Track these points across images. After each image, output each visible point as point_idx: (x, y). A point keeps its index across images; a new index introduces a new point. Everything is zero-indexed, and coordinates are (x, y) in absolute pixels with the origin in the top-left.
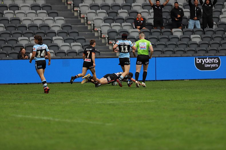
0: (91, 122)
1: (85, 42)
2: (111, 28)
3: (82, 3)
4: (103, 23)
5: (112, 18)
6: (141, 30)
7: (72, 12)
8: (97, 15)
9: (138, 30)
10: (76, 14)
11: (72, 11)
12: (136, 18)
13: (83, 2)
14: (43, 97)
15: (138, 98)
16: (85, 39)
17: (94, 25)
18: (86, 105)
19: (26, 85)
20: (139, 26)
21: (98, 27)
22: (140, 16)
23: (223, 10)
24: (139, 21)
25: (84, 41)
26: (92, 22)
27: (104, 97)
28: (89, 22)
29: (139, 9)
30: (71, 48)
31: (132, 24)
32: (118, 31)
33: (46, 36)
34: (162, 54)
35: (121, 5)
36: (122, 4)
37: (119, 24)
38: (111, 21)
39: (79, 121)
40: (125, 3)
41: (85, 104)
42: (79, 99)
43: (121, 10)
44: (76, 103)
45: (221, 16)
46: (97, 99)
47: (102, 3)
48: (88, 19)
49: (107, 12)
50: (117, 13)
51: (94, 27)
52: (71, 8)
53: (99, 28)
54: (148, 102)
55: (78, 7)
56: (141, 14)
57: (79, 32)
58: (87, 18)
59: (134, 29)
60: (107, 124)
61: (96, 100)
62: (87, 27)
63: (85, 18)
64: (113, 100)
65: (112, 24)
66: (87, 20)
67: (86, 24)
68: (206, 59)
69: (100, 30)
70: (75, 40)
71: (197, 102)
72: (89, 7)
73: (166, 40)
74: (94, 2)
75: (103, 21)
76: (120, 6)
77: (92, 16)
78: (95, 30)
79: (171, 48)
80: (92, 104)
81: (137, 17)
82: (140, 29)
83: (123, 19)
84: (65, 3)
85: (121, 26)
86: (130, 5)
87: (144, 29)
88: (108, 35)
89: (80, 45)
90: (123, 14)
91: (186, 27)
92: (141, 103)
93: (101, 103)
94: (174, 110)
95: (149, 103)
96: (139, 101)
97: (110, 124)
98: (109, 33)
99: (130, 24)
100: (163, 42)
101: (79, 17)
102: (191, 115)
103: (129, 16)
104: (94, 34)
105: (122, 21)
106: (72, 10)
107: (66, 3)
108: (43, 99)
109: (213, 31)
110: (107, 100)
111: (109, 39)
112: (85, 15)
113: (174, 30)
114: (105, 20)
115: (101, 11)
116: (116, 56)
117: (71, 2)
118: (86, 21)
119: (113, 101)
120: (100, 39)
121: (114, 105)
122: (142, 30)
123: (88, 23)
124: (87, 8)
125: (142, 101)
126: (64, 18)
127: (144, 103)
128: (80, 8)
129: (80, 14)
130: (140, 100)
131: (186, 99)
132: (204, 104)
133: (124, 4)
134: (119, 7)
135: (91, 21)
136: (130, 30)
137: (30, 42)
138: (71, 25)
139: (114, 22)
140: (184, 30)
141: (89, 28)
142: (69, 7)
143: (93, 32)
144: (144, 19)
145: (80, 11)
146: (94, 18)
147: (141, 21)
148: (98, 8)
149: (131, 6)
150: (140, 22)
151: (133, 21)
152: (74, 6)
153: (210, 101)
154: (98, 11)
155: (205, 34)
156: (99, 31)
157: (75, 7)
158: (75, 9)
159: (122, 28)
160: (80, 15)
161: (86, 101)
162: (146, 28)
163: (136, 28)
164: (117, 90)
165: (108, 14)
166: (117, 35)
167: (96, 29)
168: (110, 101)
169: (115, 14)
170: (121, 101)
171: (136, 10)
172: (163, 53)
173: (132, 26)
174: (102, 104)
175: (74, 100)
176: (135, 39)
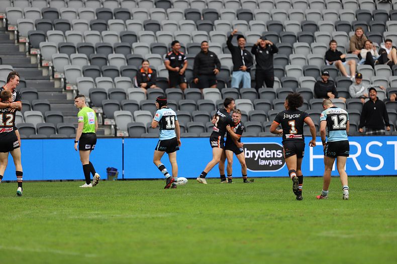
0: (60, 252)
1: (50, 110)
2: (96, 86)
3: (45, 41)
4: (81, 76)
5: (98, 68)
6: (148, 89)
7: (27, 57)
8: (71, 62)
9: (144, 90)
10: (33, 60)
11: (26, 55)
12: (140, 68)
13: (47, 40)
15: (142, 210)
16: (49, 105)
17: (65, 79)
18: (50, 222)
20: (144, 82)
21: (72, 84)
22: (148, 66)
23: (291, 57)
24: (144, 75)
25: (47, 107)
26: (62, 74)
27: (83, 207)
28: (57, 75)
29: (145, 54)
30: (23, 121)
31: (132, 80)
32: (107, 92)
35: (113, 46)
36: (115, 44)
37: (110, 79)
38: (96, 73)
39: (38, 250)
40: (120, 42)
41: (48, 219)
42: (38, 211)
43: (114, 55)
44: (33, 218)
45: (287, 67)
47: (80, 42)
48: (55, 70)
49: (88, 57)
50: (106, 60)
51: (65, 83)
52: (25, 49)
53: (74, 86)
54: (160, 216)
55: (38, 47)
56: (148, 62)
57: (39, 93)
58: (53, 67)
59: (136, 87)
60: (87, 255)
61: (69, 212)
62: (53, 84)
63: (50, 68)
64: (99, 212)
65: (98, 79)
66: (53, 71)
67: (51, 78)
68: (262, 151)
69: (76, 89)
70: (31, 107)
71: (245, 217)
72: (57, 48)
73: (192, 108)
74: (65, 40)
75: (82, 73)
76: (111, 47)
77: (61, 64)
78: (67, 89)
79: (201, 122)
80: (62, 220)
81: (142, 67)
82: (146, 88)
83: (117, 70)
84: (14, 40)
85: (113, 82)
86: (129, 45)
87: (153, 88)
88: (90, 98)
89: (41, 115)
90: (117, 61)
91: (226, 86)
92: (148, 218)
93: (76, 217)
94: (206, 231)
95: (162, 218)
96: (143, 216)
97: (94, 255)
98: (92, 94)
99: (129, 79)
100: (187, 110)
101: (39, 66)
102: (234, 240)
103: (128, 64)
104: (65, 97)
105: (115, 73)
106: (27, 53)
107: (16, 41)
109: (274, 93)
110: (87, 213)
111: (92, 105)
112: (50, 62)
113: (205, 90)
114: (85, 72)
115: (77, 55)
116: (104, 134)
117: (25, 40)
118: (51, 73)
119: (98, 214)
121: (99, 221)
122: (149, 91)
123: (55, 77)
124: (53, 50)
125: (148, 215)
126: (13, 67)
127: (153, 218)
128: (40, 50)
129: (41, 60)
130: (145, 213)
131: (225, 211)
132: (257, 220)
133: (118, 43)
134: (109, 50)
135: (60, 72)
136: (129, 89)
138: (24, 80)
139: (101, 75)
140: (223, 91)
141: (57, 85)
142: (21, 49)
143: (63, 93)
144: (154, 70)
145: (41, 56)
146: (66, 67)
147: (149, 74)
148: (72, 49)
149: (130, 48)
150: (147, 75)
151: (134, 73)
152: (31, 46)
153: (267, 215)
154: (73, 56)
155: (259, 98)
156: (74, 91)
158: (33, 51)
159: (115, 86)
160: (41, 63)
161: (51, 214)
162: (157, 87)
163: (140, 86)
164: (106, 196)
165: (90, 60)
166: (107, 98)
167: (69, 87)
168: (92, 215)
169: (102, 61)
170: (112, 215)
171: (140, 55)
172: (186, 131)
173: (132, 82)
174: (78, 219)
175: (29, 212)
176: (137, 105)
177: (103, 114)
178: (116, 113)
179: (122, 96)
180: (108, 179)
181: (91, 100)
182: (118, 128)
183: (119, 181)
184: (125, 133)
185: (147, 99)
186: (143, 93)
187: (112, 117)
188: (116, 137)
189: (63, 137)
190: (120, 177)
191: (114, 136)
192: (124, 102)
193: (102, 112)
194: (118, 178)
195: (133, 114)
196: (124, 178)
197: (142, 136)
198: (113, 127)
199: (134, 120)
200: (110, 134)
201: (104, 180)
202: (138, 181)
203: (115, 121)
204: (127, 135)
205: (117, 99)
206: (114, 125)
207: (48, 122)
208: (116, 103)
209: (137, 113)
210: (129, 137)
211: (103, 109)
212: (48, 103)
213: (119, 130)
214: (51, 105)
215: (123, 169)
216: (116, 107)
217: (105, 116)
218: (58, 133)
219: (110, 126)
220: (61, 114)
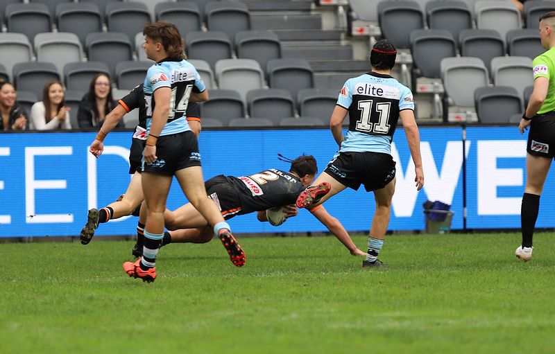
1: (279, 56)
6: (527, 3)
9: (516, 5)
14: (91, 299)
15: (512, 309)
19: (20, 244)
25: (272, 50)
27: (363, 300)
30: (214, 83)
32: (423, 9)
33: (108, 30)
41: (277, 330)
42: (251, 311)
46: (333, 310)
57: (252, 14)
64: (404, 314)
70: (232, 50)
88: (380, 25)
92: (528, 329)
93: (347, 326)
96: (516, 322)
98: (385, 14)
104: (317, 23)
108: (90, 307)
110: (375, 315)
119: (401, 319)
120: (343, 43)
125: (529, 321)
127: (541, 328)
130: (521, 316)
137: (36, 56)
143: (313, 13)
156: (341, 9)
161: (283, 318)
164: (421, 272)
168: (389, 319)
170: (437, 320)
174: (353, 330)
175: (229, 313)
176: (500, 42)
177: (413, 66)
178: (446, 64)
179: (459, 20)
180: (427, 230)
181: (382, 31)
182: (450, 100)
183: (454, 236)
184: (469, 113)
185: (525, 27)
186: (515, 12)
187: (436, 74)
188: (446, 123)
189: (312, 124)
190: (457, 224)
191: (441, 120)
192: (465, 36)
193: (409, 60)
194: (453, 227)
195: (488, 66)
196: (468, 226)
197: (511, 121)
198: (437, 98)
199: (493, 81)
200: (432, 117)
201: (417, 232)
202: (503, 235)
203: (443, 82)
204: (475, 119)
205: (447, 28)
206: (440, 94)
207: (275, 87)
208: (446, 37)
209: (498, 63)
210: (479, 124)
211: (412, 53)
212: (275, 39)
213: (454, 105)
214: (283, 44)
215: (465, 206)
216: (446, 49)
217: (418, 71)
218: (300, 114)
219: (432, 95)
220: (308, 67)
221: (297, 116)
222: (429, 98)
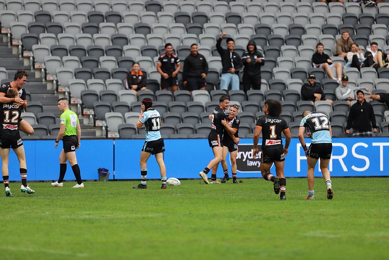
0: (52, 251)
1: (42, 111)
2: (88, 88)
3: (38, 43)
5: (90, 71)
6: (139, 91)
7: (20, 59)
8: (63, 65)
9: (134, 92)
10: (26, 63)
12: (131, 71)
15: (132, 210)
16: (41, 107)
17: (57, 81)
18: (42, 222)
20: (135, 85)
21: (65, 86)
22: (138, 68)
23: (279, 59)
24: (135, 77)
25: (39, 109)
26: (55, 76)
27: (74, 207)
28: (49, 78)
29: (136, 56)
31: (123, 82)
32: (98, 93)
34: (174, 133)
35: (104, 48)
36: (106, 47)
37: (102, 81)
38: (88, 75)
39: (30, 250)
40: (111, 44)
41: (41, 219)
42: (30, 211)
43: (105, 57)
44: (26, 218)
45: (275, 70)
46: (62, 211)
48: (47, 72)
49: (80, 59)
50: (98, 62)
51: (57, 85)
52: (18, 52)
53: (66, 88)
54: (151, 216)
55: (30, 50)
56: (138, 64)
57: (31, 95)
58: (45, 70)
59: (127, 89)
60: (79, 255)
62: (45, 86)
64: (90, 212)
65: (89, 81)
67: (44, 80)
68: (250, 152)
69: (68, 91)
71: (234, 218)
72: (50, 50)
73: (182, 109)
74: (57, 43)
75: (74, 76)
76: (102, 50)
77: (54, 67)
78: (59, 91)
79: (190, 123)
80: (54, 220)
81: (133, 70)
83: (109, 73)
84: (7, 43)
85: (104, 84)
86: (120, 48)
87: (144, 90)
88: (82, 99)
89: (34, 116)
90: (108, 63)
91: (215, 88)
92: (139, 218)
93: (68, 217)
94: (195, 230)
95: (152, 218)
96: (134, 216)
98: (84, 96)
99: (120, 81)
100: (177, 112)
101: (32, 68)
102: (223, 240)
103: (119, 67)
105: (106, 75)
106: (20, 56)
107: (9, 44)
109: (262, 95)
110: (79, 213)
111: (84, 106)
112: (43, 65)
114: (77, 74)
115: (69, 57)
116: (95, 136)
117: (18, 42)
118: (43, 75)
119: (89, 214)
121: (91, 221)
122: (140, 93)
123: (47, 79)
124: (46, 52)
125: (139, 215)
126: (7, 70)
127: (143, 218)
128: (33, 53)
129: (34, 63)
130: (136, 213)
131: (214, 211)
132: (246, 220)
133: (110, 46)
134: (100, 52)
135: (52, 74)
136: (120, 92)
139: (93, 77)
140: (213, 93)
141: (49, 87)
142: (15, 51)
143: (55, 95)
145: (34, 58)
146: (58, 70)
147: (139, 76)
148: (64, 52)
149: (121, 50)
150: (137, 78)
151: (125, 75)
152: (24, 48)
153: (256, 216)
154: (65, 58)
155: (247, 100)
156: (66, 93)
157: (25, 50)
158: (25, 54)
159: (106, 88)
160: (34, 66)
161: (43, 214)
162: (147, 89)
163: (130, 88)
164: (97, 196)
165: (82, 63)
166: (98, 100)
167: (61, 89)
168: (84, 215)
169: (94, 64)
170: (103, 215)
171: (131, 58)
172: (176, 133)
173: (123, 84)
174: (70, 218)
175: (22, 212)
176: (128, 107)
177: (94, 116)
178: (107, 115)
179: (113, 98)
180: (99, 180)
181: (82, 102)
182: (109, 129)
183: (110, 182)
184: (116, 134)
185: (138, 101)
186: (134, 95)
187: (103, 119)
188: (107, 138)
190: (111, 177)
191: (105, 137)
192: (115, 104)
193: (93, 113)
194: (109, 179)
195: (124, 116)
196: (115, 178)
197: (132, 137)
198: (104, 128)
199: (125, 122)
200: (101, 135)
201: (96, 180)
202: (129, 181)
203: (106, 122)
204: (118, 136)
205: (108, 101)
207: (40, 123)
208: (107, 104)
209: (127, 115)
210: (120, 138)
211: (94, 110)
212: (41, 104)
213: (110, 131)
214: (43, 106)
215: (114, 170)
216: (107, 109)
217: (96, 118)
219: (102, 127)
220: (54, 116)
221: (49, 135)
222: (100, 128)
